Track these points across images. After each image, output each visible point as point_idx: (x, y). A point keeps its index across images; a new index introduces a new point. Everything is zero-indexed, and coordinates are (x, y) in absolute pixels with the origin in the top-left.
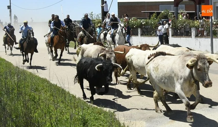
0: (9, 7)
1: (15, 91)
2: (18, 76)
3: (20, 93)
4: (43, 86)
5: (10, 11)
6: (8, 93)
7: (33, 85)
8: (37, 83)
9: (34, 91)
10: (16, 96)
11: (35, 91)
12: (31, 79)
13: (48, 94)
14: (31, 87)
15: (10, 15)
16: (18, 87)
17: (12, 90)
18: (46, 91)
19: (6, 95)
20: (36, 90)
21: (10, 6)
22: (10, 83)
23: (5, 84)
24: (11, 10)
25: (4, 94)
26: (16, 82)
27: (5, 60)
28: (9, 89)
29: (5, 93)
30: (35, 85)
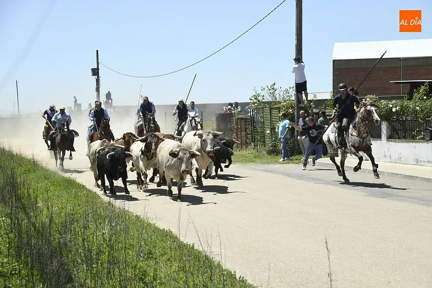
0: (95, 72)
1: (105, 257)
2: (110, 222)
3: (113, 262)
4: (163, 248)
5: (98, 81)
6: (88, 260)
7: (143, 243)
8: (151, 239)
9: (144, 257)
10: (104, 268)
11: (146, 257)
12: (137, 230)
13: (175, 266)
14: (137, 250)
15: (98, 89)
16: (111, 247)
17: (97, 254)
18: (169, 259)
19: (84, 266)
20: (150, 255)
21: (98, 69)
22: (93, 237)
23: (83, 240)
24: (98, 77)
25: (80, 261)
26: (107, 236)
27: (84, 187)
28: (90, 251)
29: (82, 261)
30: (146, 245)
